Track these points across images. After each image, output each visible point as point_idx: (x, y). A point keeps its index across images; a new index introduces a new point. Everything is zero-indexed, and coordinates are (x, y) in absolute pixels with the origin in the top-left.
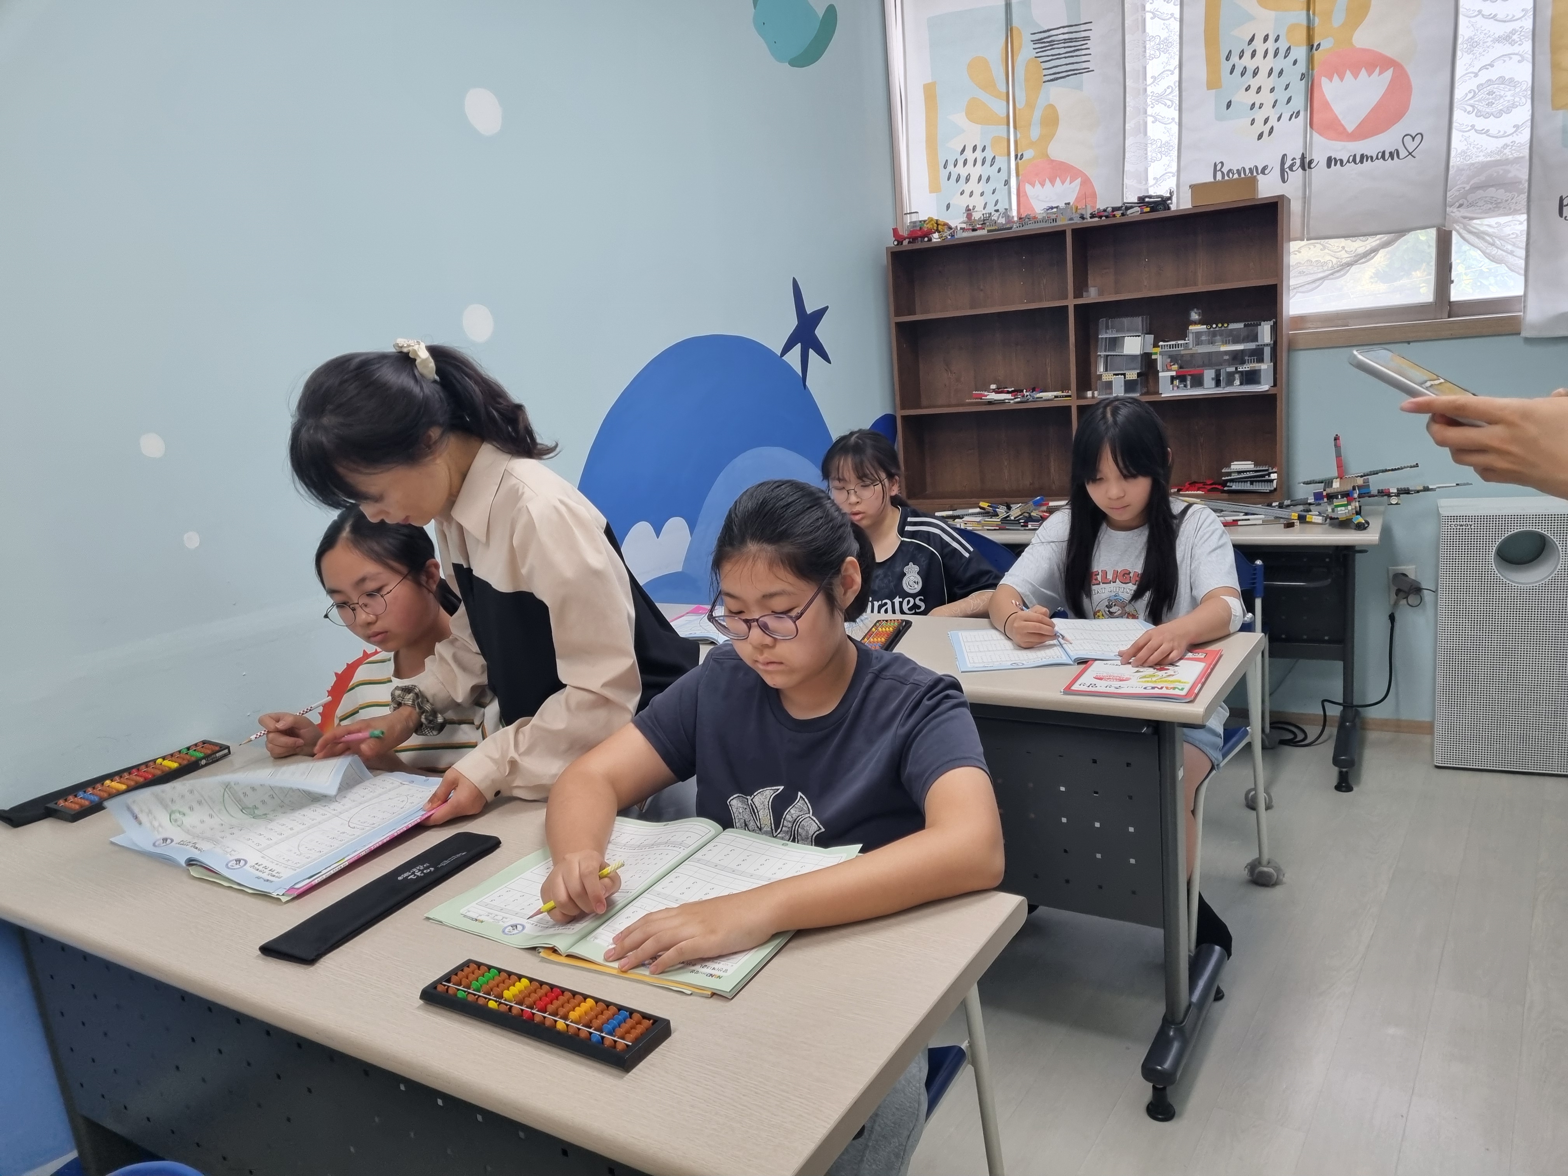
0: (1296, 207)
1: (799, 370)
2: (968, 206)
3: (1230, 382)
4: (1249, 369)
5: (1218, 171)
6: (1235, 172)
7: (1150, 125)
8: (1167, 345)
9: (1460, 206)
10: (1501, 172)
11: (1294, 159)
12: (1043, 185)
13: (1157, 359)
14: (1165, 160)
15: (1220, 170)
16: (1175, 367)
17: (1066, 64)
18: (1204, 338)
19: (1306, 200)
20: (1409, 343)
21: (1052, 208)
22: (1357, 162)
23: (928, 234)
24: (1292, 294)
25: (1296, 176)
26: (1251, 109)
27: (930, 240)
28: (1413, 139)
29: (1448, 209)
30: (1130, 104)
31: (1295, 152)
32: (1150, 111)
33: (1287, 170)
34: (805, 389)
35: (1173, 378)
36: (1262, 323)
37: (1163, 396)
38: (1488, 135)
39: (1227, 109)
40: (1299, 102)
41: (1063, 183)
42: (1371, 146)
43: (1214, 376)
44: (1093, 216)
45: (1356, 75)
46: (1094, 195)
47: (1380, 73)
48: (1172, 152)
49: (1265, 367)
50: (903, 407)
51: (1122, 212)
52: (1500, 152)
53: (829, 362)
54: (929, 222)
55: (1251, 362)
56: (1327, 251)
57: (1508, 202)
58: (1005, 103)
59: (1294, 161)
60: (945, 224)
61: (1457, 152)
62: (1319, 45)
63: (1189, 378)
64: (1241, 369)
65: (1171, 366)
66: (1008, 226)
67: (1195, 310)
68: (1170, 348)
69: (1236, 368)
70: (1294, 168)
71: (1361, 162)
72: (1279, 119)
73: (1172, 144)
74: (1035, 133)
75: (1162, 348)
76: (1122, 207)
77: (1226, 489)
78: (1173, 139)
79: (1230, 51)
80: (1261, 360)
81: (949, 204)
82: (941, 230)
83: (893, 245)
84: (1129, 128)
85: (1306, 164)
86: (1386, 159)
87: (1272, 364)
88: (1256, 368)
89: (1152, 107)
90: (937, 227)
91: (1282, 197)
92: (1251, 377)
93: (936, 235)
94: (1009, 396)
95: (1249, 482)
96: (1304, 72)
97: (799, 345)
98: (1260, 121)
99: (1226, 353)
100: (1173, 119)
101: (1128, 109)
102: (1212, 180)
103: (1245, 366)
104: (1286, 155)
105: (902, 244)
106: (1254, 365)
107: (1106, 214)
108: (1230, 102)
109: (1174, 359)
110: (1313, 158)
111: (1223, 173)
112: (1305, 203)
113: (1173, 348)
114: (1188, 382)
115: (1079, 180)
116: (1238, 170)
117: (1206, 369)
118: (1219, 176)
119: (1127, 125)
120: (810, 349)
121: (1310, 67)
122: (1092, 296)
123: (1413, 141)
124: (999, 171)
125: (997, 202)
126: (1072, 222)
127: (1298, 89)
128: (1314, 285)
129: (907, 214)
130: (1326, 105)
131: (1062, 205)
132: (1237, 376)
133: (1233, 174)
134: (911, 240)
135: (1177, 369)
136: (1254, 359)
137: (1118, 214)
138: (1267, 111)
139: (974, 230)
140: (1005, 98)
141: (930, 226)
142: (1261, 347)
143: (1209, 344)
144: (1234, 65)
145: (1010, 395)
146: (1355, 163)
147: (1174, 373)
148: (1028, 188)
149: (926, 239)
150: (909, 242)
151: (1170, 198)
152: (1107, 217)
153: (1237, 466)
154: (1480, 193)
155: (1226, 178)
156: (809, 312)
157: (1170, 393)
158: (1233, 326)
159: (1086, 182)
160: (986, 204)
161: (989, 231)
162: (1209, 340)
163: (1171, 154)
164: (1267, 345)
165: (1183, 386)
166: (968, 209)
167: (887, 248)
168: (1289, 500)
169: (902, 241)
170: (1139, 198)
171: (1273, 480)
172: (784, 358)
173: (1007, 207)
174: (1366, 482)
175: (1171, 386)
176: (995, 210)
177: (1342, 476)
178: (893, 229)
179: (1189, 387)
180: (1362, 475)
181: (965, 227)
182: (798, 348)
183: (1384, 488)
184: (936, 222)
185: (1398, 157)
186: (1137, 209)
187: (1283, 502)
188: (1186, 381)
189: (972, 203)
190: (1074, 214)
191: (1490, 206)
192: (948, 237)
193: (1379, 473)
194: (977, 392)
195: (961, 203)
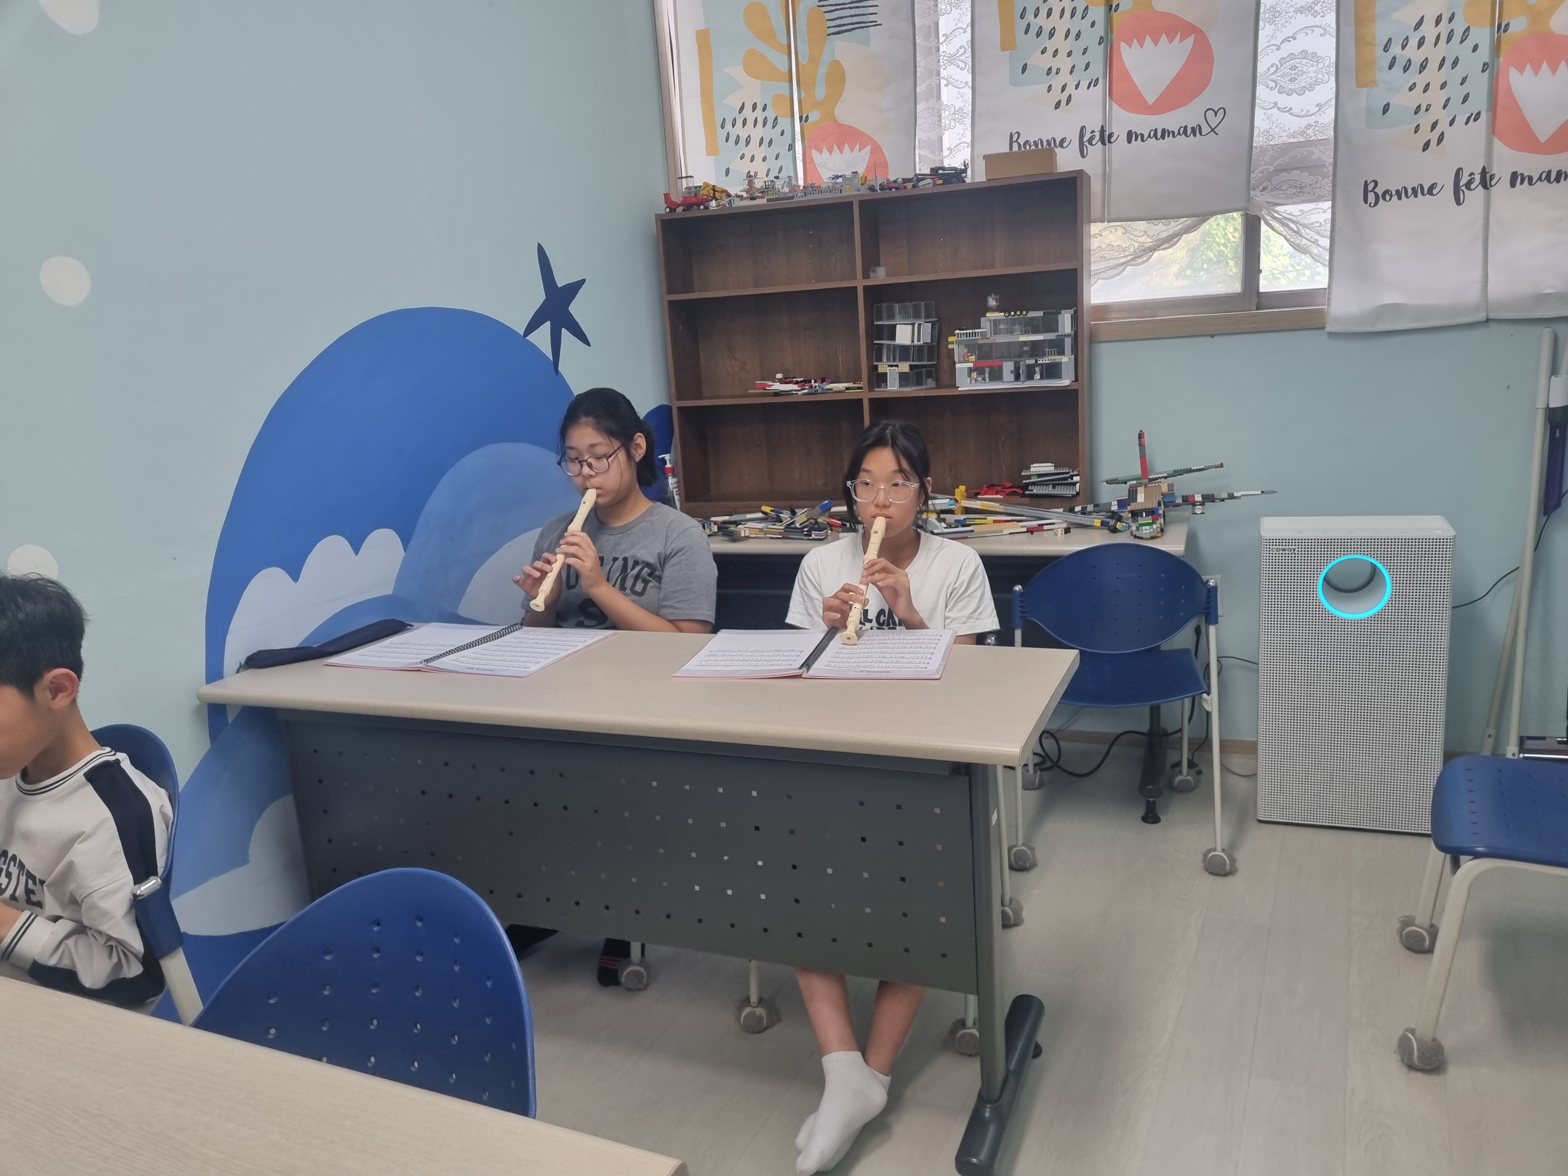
0: (1095, 184)
1: (549, 353)
2: (749, 172)
3: (1030, 376)
4: (1049, 362)
5: (1015, 142)
6: (1032, 144)
7: (944, 90)
8: (964, 334)
9: (1264, 189)
10: (1306, 153)
11: (1093, 132)
12: (831, 152)
13: (953, 349)
14: (959, 128)
15: (1016, 141)
16: (973, 358)
17: (852, 16)
18: (1002, 326)
19: (1106, 177)
20: (1213, 336)
21: (838, 177)
22: (1159, 138)
23: (705, 202)
24: (1093, 280)
25: (1095, 150)
26: (1048, 74)
27: (707, 208)
28: (1216, 113)
29: (1252, 193)
30: (921, 64)
31: (1094, 125)
32: (943, 73)
33: (1086, 143)
34: (557, 375)
35: (970, 370)
36: (1063, 311)
37: (959, 389)
38: (1291, 114)
39: (1023, 73)
40: (1098, 69)
41: (852, 150)
42: (1171, 120)
43: (1013, 369)
44: (882, 188)
45: (1156, 42)
46: (885, 165)
47: (1181, 41)
48: (966, 119)
49: (1066, 359)
50: (680, 398)
51: (913, 183)
52: (1303, 133)
53: (588, 344)
54: (705, 187)
55: (1051, 355)
56: (1128, 235)
57: (1313, 186)
58: (786, 57)
59: (1094, 134)
60: (723, 191)
61: (1259, 131)
62: (1118, 5)
63: (987, 370)
64: (1041, 362)
65: (968, 356)
66: (790, 195)
67: (993, 296)
68: (967, 337)
69: (1036, 361)
70: (1094, 142)
71: (1163, 137)
72: (1077, 87)
73: (966, 111)
74: (820, 92)
75: (958, 337)
76: (913, 178)
77: (1027, 492)
78: (967, 105)
79: (1025, 8)
80: (1062, 353)
81: (728, 169)
82: (719, 198)
83: (665, 213)
84: (921, 91)
85: (1106, 138)
86: (1188, 135)
87: (1073, 356)
88: (1057, 361)
89: (944, 69)
90: (714, 194)
91: (1081, 172)
92: (1052, 371)
93: (713, 203)
94: (795, 387)
95: (1051, 486)
96: (1102, 35)
97: (549, 323)
98: (1057, 88)
99: (1025, 343)
100: (966, 83)
101: (918, 69)
102: (1008, 151)
103: (1045, 358)
104: (1084, 127)
105: (675, 211)
106: (1054, 357)
107: (896, 185)
108: (1026, 65)
109: (972, 348)
110: (1113, 131)
111: (1019, 144)
112: (1105, 180)
113: (970, 337)
114: (987, 375)
115: (869, 148)
116: (1035, 142)
117: (1005, 361)
118: (1015, 148)
119: (918, 88)
120: (563, 329)
121: (1109, 30)
122: (881, 276)
123: (1216, 116)
124: (782, 133)
125: (781, 169)
126: (858, 193)
127: (1097, 53)
128: (1116, 271)
129: (682, 178)
130: (1126, 73)
131: (848, 173)
132: (1037, 369)
133: (1030, 146)
134: (685, 207)
135: (974, 360)
136: (1054, 351)
137: (909, 185)
138: (1064, 77)
139: (753, 198)
140: (786, 51)
141: (705, 192)
142: (1060, 337)
143: (1007, 333)
144: (1029, 24)
145: (797, 385)
146: (1157, 139)
147: (971, 365)
148: (815, 154)
149: (702, 207)
150: (683, 210)
151: (964, 171)
152: (897, 188)
153: (1037, 468)
154: (1284, 176)
155: (1023, 149)
156: (560, 284)
157: (967, 386)
158: (1032, 314)
159: (877, 150)
160: (769, 170)
161: (768, 200)
162: (1007, 329)
163: (965, 122)
164: (1068, 335)
165: (981, 378)
166: (749, 176)
167: (657, 215)
168: (1092, 505)
169: (676, 209)
170: (932, 169)
171: (1076, 483)
172: (529, 338)
173: (792, 175)
174: (1171, 486)
175: (969, 379)
176: (777, 178)
177: (1146, 477)
178: (664, 194)
179: (987, 380)
180: (1166, 478)
181: (745, 195)
182: (546, 328)
183: (1188, 494)
184: (714, 188)
185: (1201, 134)
186: (931, 181)
187: (1086, 507)
188: (984, 374)
189: (753, 168)
190: (862, 184)
191: (1294, 190)
192: (725, 206)
193: (1181, 475)
194: (760, 382)
195: (742, 168)
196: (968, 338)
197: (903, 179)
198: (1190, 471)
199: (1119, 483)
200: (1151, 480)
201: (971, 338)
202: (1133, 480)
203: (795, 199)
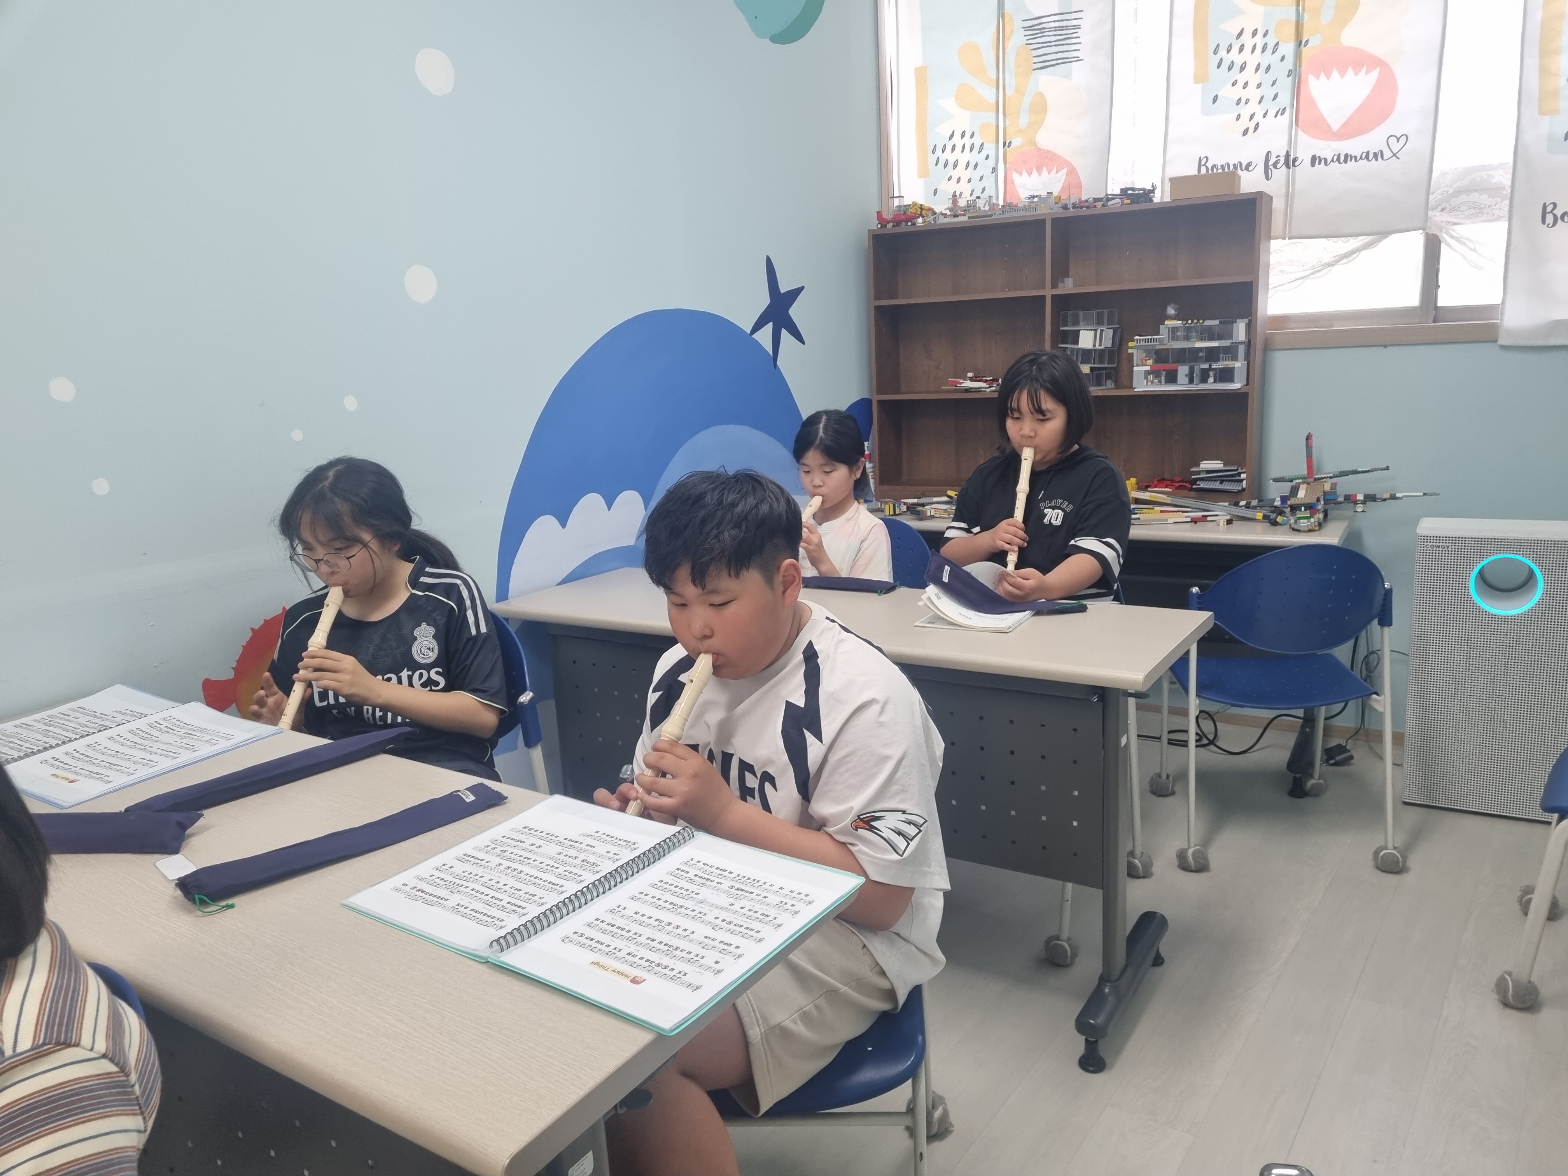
0: (1278, 204)
1: (769, 350)
2: (955, 192)
3: (1204, 379)
4: (1222, 367)
5: (1203, 165)
6: (1219, 167)
8: (1143, 340)
9: (1443, 210)
10: (1485, 177)
11: (1278, 156)
12: (1030, 174)
13: (1133, 353)
15: (1205, 165)
16: (1150, 362)
17: (1056, 53)
18: (1179, 333)
19: (1288, 197)
20: (1386, 347)
21: (1034, 197)
22: (1341, 162)
23: (912, 218)
24: (1271, 292)
26: (1237, 104)
27: (914, 224)
28: (1398, 140)
29: (1429, 213)
31: (1279, 149)
33: (1271, 167)
34: (775, 368)
35: (1147, 373)
36: (1238, 320)
37: (1136, 390)
39: (1214, 103)
40: (1285, 99)
41: (1049, 172)
42: (1354, 146)
43: (1187, 373)
44: (1074, 206)
45: (1342, 74)
46: (1079, 186)
47: (1367, 73)
49: (1239, 365)
50: (880, 392)
51: (1103, 203)
53: (803, 343)
54: (913, 206)
55: (1226, 360)
56: (1307, 251)
57: (1492, 207)
58: (994, 90)
59: (1279, 158)
60: (930, 209)
62: (1307, 41)
63: (1164, 373)
64: (1214, 367)
65: (1146, 360)
66: (989, 213)
67: (1172, 305)
68: (1146, 342)
69: (1210, 366)
70: (1278, 166)
71: (1346, 161)
72: (1265, 115)
73: (1158, 138)
74: (1024, 120)
75: (1137, 343)
76: (1103, 198)
77: (1194, 487)
78: (1160, 132)
79: (1218, 45)
80: (1235, 358)
81: (936, 190)
82: (925, 215)
83: (876, 228)
85: (1290, 162)
86: (1370, 159)
87: (1246, 362)
88: (1231, 367)
90: (921, 212)
91: (1261, 193)
92: (1226, 375)
93: (920, 220)
94: (984, 385)
95: (1219, 481)
96: (1291, 68)
97: (771, 324)
98: (1245, 117)
99: (1200, 349)
101: (1115, 100)
102: (1196, 173)
103: (1219, 363)
104: (1270, 152)
105: (886, 227)
106: (1228, 363)
107: (1087, 204)
108: (1216, 96)
109: (1149, 352)
110: (1297, 156)
111: (1207, 168)
112: (1288, 200)
114: (1163, 378)
115: (1065, 171)
117: (1180, 365)
118: (1203, 171)
120: (783, 329)
121: (1298, 63)
122: (1068, 286)
123: (1398, 142)
124: (987, 158)
125: (983, 190)
126: (1052, 211)
127: (1285, 85)
128: (1294, 285)
129: (893, 197)
130: (1312, 103)
131: (1044, 194)
133: (1217, 169)
134: (895, 224)
135: (1152, 364)
136: (1229, 357)
137: (1099, 205)
138: (1253, 107)
139: (955, 216)
140: (995, 84)
141: (913, 210)
142: (1234, 344)
143: (1184, 340)
144: (1221, 59)
146: (1339, 162)
147: (1148, 368)
148: (1015, 177)
149: (910, 223)
150: (893, 226)
151: (1153, 191)
152: (1088, 207)
153: (1206, 465)
154: (1463, 197)
155: (1210, 172)
156: (783, 289)
157: (1144, 387)
158: (1208, 323)
159: (1072, 172)
160: (973, 190)
161: (969, 218)
162: (1184, 336)
164: (1242, 343)
165: (1157, 381)
166: (954, 196)
167: (869, 230)
168: (1257, 501)
169: (886, 225)
170: (1122, 190)
171: (1243, 480)
172: (754, 336)
173: (994, 195)
174: (1334, 486)
175: (1145, 380)
176: (978, 198)
177: (1311, 477)
178: (877, 212)
179: (1163, 382)
180: (1331, 478)
181: (949, 213)
182: (769, 327)
183: (1351, 494)
184: (921, 207)
185: (1382, 157)
186: (1118, 200)
187: (1251, 502)
188: (1160, 377)
189: (959, 188)
190: (1056, 203)
191: (1473, 211)
192: (931, 222)
193: (1347, 475)
194: (952, 380)
195: (947, 189)
196: (1147, 344)
197: (1094, 199)
198: (1355, 472)
199: (1285, 481)
200: (1316, 479)
201: (1149, 343)
202: (1298, 479)
203: (994, 217)
